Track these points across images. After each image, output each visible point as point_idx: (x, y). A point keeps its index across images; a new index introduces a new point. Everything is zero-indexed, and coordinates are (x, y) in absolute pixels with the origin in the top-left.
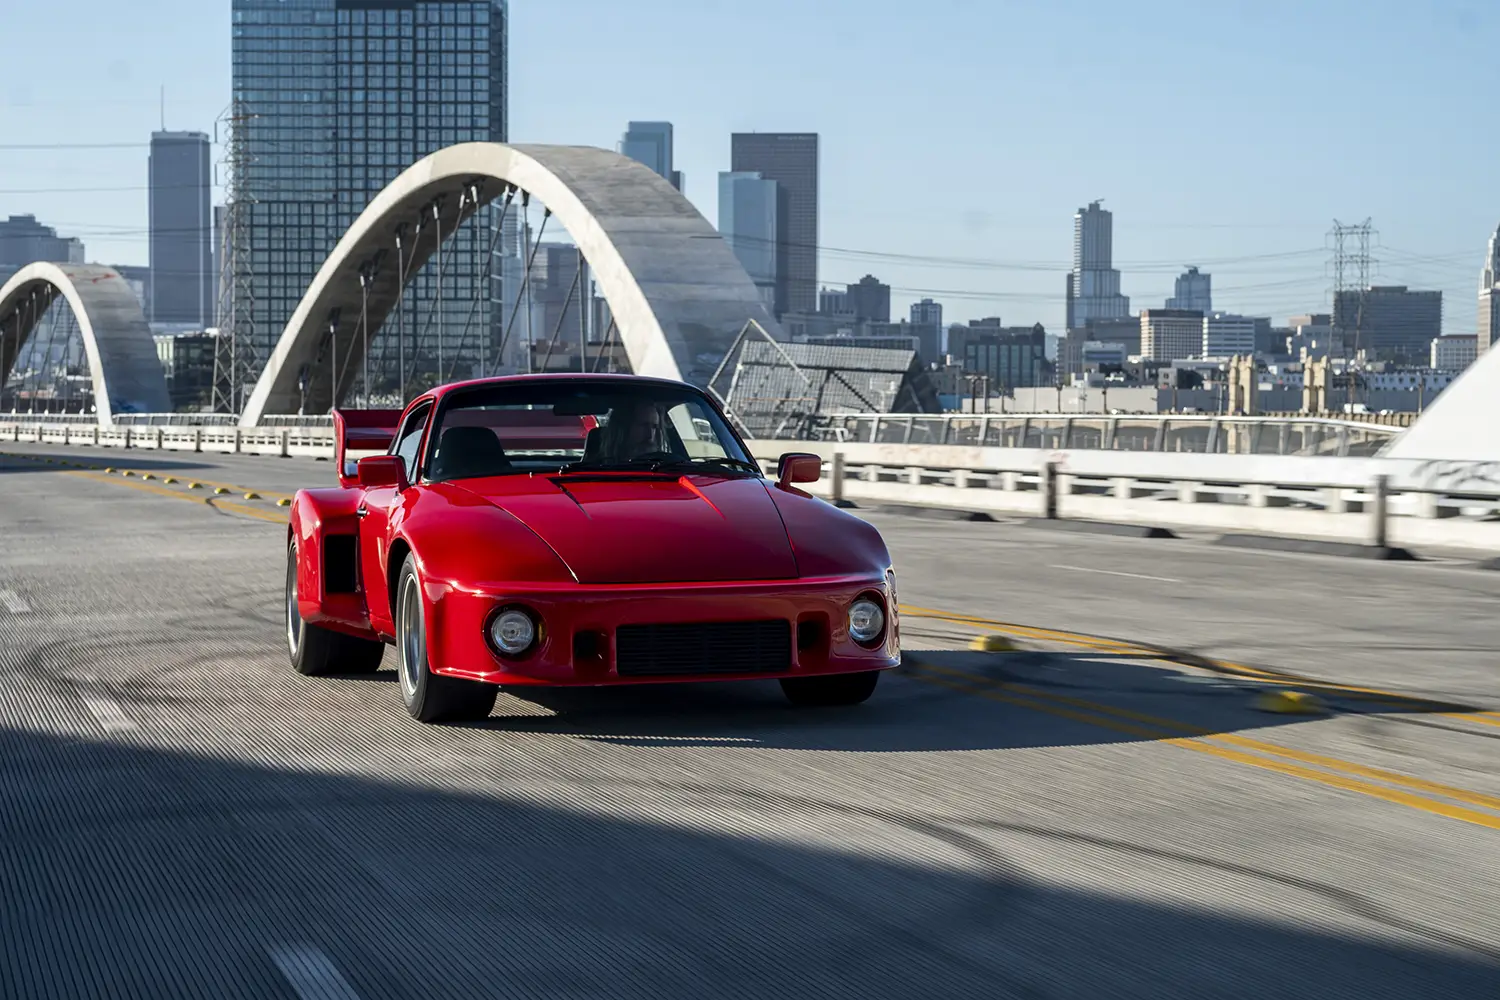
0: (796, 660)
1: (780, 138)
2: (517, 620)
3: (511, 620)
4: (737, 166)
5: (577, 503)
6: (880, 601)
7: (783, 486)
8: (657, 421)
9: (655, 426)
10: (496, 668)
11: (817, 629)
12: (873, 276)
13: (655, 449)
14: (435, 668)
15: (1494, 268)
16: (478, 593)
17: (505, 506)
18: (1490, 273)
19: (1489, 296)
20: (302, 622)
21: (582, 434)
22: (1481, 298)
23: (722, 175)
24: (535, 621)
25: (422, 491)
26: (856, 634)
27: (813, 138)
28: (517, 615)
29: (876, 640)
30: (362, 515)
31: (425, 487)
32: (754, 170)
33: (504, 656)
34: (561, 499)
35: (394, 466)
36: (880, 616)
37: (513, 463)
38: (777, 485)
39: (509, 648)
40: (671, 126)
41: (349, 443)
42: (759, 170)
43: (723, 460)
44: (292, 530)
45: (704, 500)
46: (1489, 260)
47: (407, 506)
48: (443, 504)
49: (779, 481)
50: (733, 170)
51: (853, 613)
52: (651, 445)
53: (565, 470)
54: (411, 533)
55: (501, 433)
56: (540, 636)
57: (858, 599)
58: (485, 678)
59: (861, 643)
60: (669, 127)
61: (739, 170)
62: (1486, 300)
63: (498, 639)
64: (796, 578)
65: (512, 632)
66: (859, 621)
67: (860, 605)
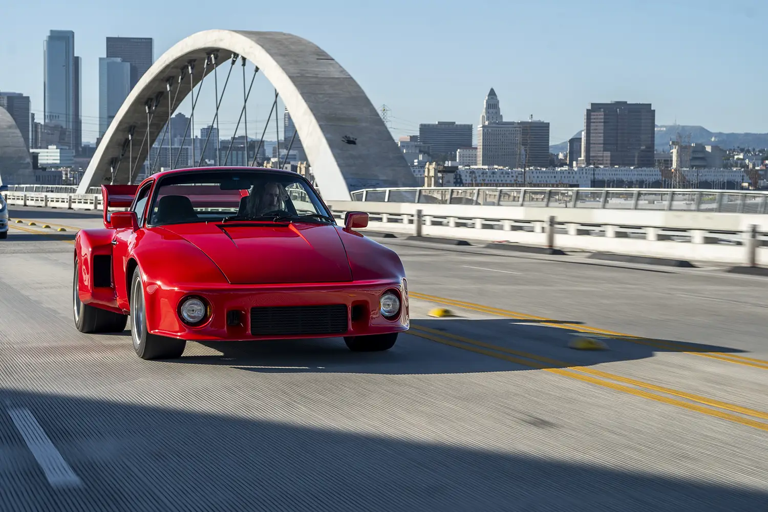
0: (350, 327)
1: (132, 40)
2: (196, 304)
3: (191, 304)
4: (109, 54)
5: (231, 239)
6: (398, 294)
7: (347, 229)
8: (278, 193)
9: (276, 195)
10: (185, 331)
11: (362, 310)
12: (182, 113)
13: (276, 209)
14: (151, 330)
15: (486, 115)
16: (176, 289)
17: (190, 240)
18: (484, 117)
19: (482, 128)
20: (82, 304)
21: (238, 199)
22: (478, 129)
23: (101, 59)
24: (206, 304)
25: (146, 231)
26: (383, 312)
27: (150, 40)
28: (195, 301)
29: (396, 316)
30: (114, 244)
31: (148, 229)
32: (119, 57)
33: (188, 324)
34: (223, 236)
35: (131, 217)
36: (398, 303)
37: (199, 216)
38: (344, 229)
39: (191, 320)
40: (73, 33)
41: (109, 204)
42: (121, 57)
43: (314, 215)
44: (77, 253)
45: (303, 237)
46: (484, 110)
47: (137, 239)
48: (159, 238)
49: (345, 227)
50: (107, 56)
51: (382, 300)
52: (275, 206)
53: (226, 220)
54: (138, 255)
55: (192, 198)
56: (208, 313)
57: (385, 293)
58: (179, 336)
59: (387, 318)
60: (72, 33)
61: (111, 57)
62: (480, 130)
63: (185, 315)
64: (350, 281)
65: (194, 310)
66: (386, 305)
67: (386, 296)
